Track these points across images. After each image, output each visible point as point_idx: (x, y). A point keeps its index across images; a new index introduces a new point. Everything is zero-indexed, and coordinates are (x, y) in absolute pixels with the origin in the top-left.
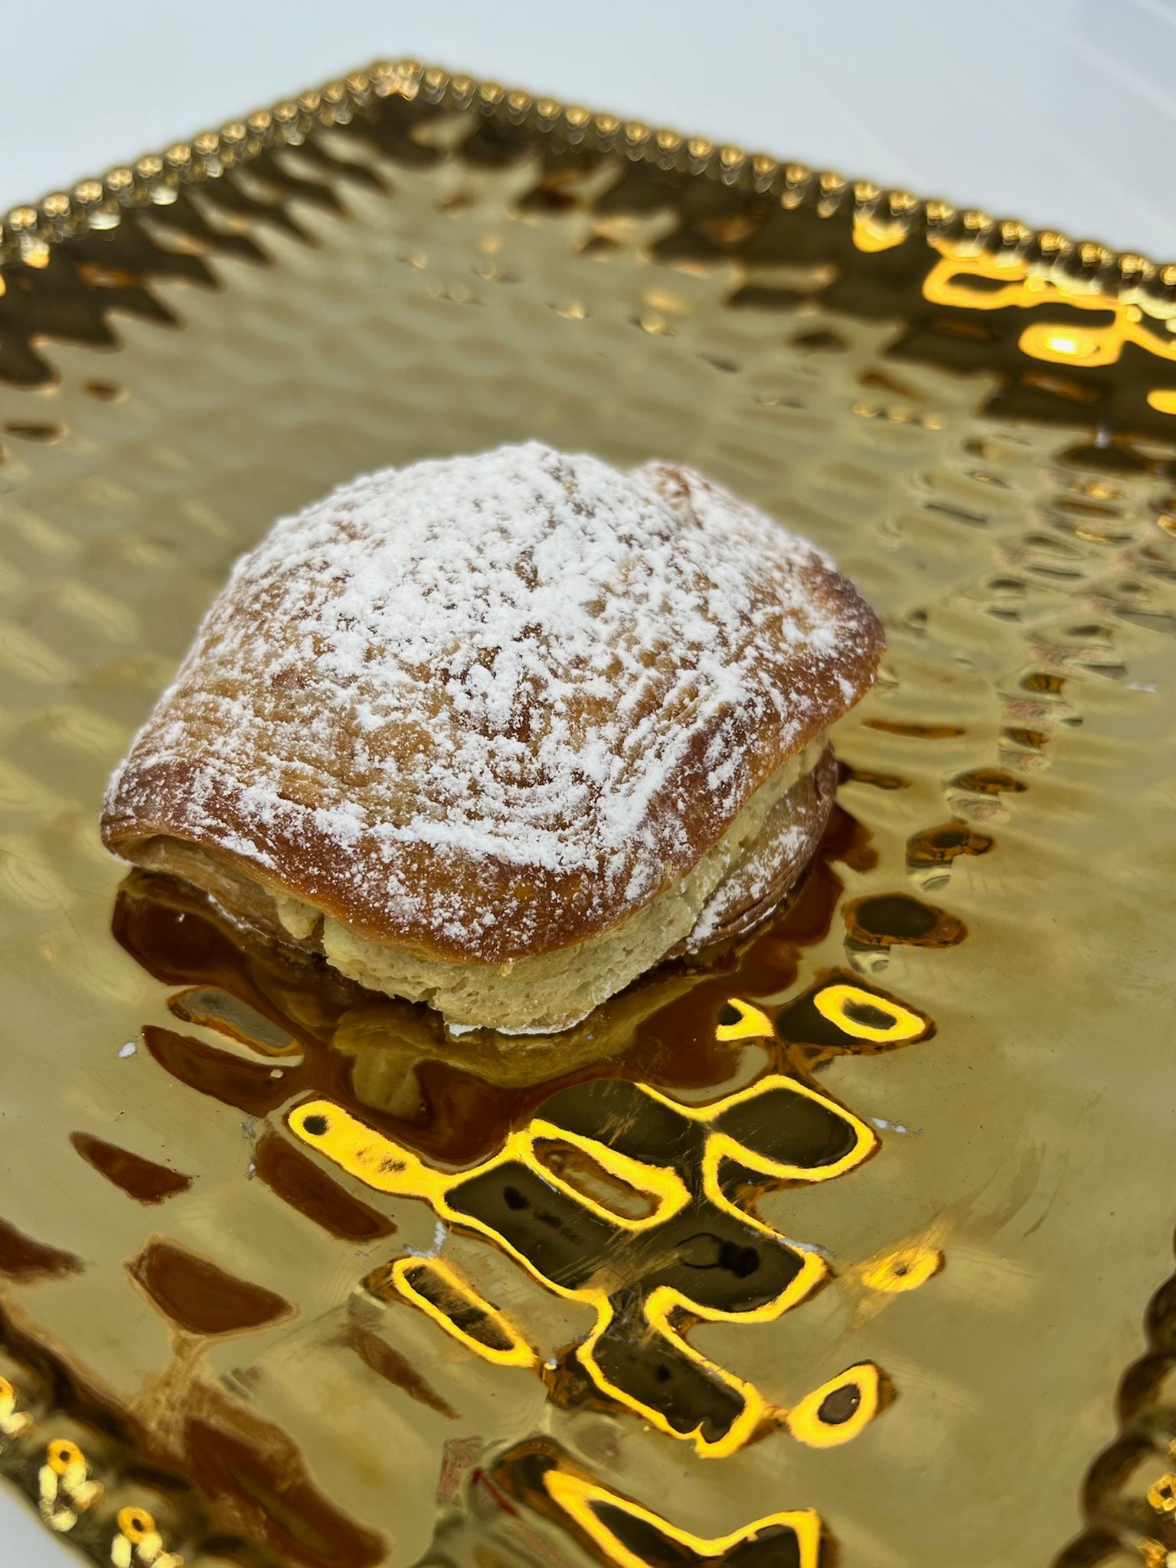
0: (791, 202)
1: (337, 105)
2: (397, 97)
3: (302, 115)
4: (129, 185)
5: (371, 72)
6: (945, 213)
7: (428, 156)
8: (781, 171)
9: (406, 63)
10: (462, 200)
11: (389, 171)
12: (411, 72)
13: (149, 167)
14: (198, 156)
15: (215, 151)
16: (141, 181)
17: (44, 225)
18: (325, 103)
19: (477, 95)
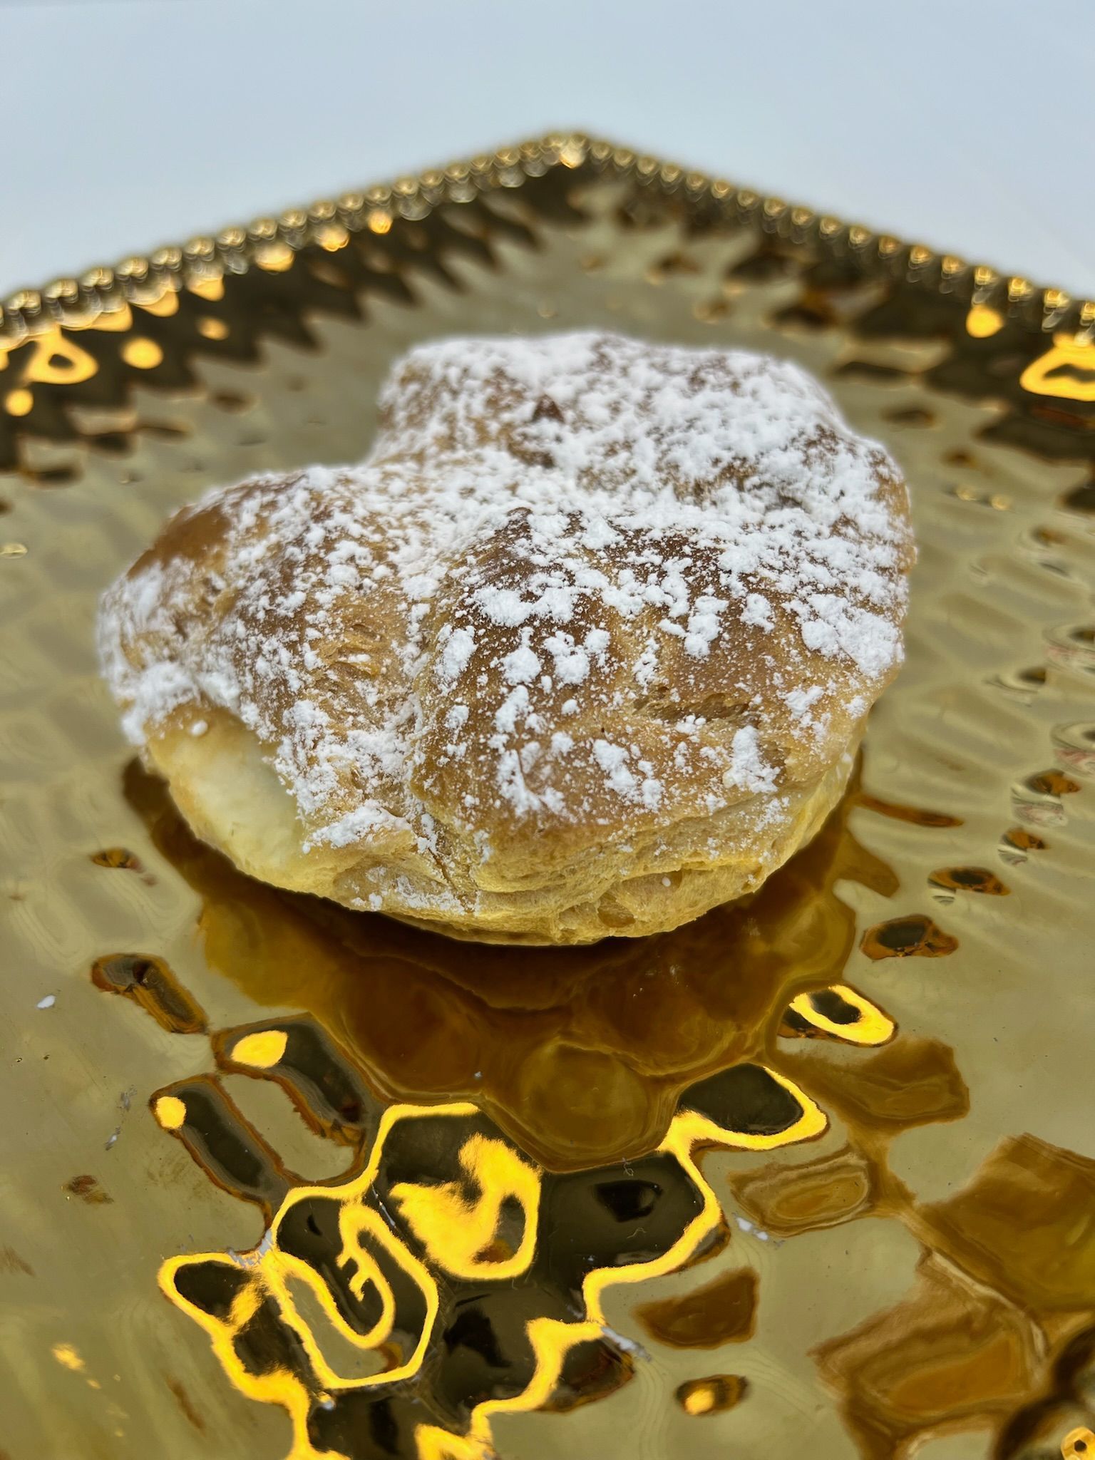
1: (508, 169)
2: (561, 167)
3: (472, 178)
4: (301, 227)
5: (543, 145)
6: (1062, 301)
7: (580, 218)
8: (906, 251)
9: (579, 136)
10: (600, 261)
11: (547, 232)
12: (581, 144)
13: (321, 212)
14: (368, 207)
15: (385, 202)
16: (312, 223)
17: (219, 255)
18: (496, 167)
19: (635, 168)
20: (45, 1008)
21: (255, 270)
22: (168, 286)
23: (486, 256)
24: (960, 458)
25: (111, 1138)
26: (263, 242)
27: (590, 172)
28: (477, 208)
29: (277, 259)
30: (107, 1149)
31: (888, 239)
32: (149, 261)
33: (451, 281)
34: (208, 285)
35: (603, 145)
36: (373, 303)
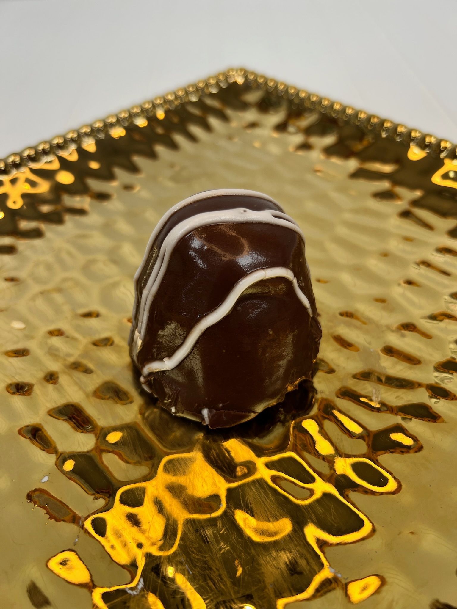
0: (384, 135)
1: (212, 85)
2: (235, 83)
3: (198, 90)
4: (127, 118)
5: (227, 74)
6: (448, 145)
7: (244, 106)
8: (382, 122)
9: (241, 70)
10: (253, 125)
11: (229, 112)
12: (242, 73)
13: (135, 110)
14: (154, 106)
15: (161, 104)
16: (132, 116)
17: (93, 132)
18: (207, 85)
19: (266, 83)
20: (45, 482)
21: (109, 137)
22: (73, 147)
23: (207, 127)
24: (406, 214)
25: (75, 540)
26: (112, 125)
27: (248, 86)
28: (200, 104)
29: (118, 132)
30: (74, 545)
31: (374, 116)
32: (64, 137)
33: (192, 138)
34: (90, 145)
35: (253, 73)
36: (160, 149)
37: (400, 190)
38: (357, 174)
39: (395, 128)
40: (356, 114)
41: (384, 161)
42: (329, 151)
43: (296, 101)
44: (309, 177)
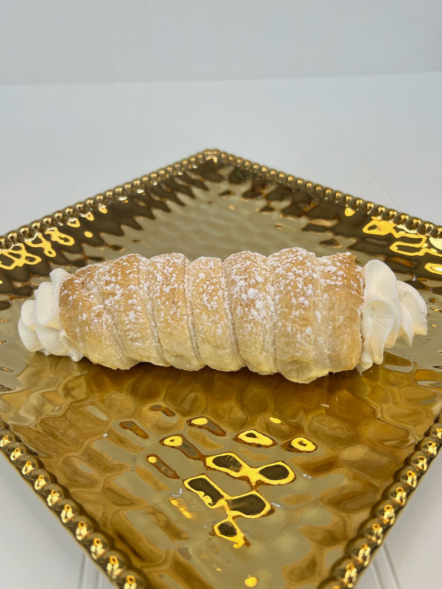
0: (326, 199)
1: (193, 163)
2: (211, 161)
3: (182, 166)
4: (130, 188)
6: (372, 206)
7: (219, 179)
8: (325, 190)
9: (215, 150)
10: (228, 193)
11: (207, 183)
12: (216, 153)
13: (136, 183)
15: (155, 178)
16: (134, 187)
17: (105, 200)
18: (189, 162)
19: (236, 160)
23: (192, 196)
26: (119, 194)
27: (221, 165)
28: (185, 177)
31: (318, 185)
32: (84, 203)
33: (181, 204)
34: (103, 209)
35: (224, 153)
36: (157, 212)
37: (339, 238)
38: (308, 228)
39: (334, 193)
40: (305, 183)
41: (327, 218)
42: (285, 212)
43: (259, 174)
44: (272, 231)
